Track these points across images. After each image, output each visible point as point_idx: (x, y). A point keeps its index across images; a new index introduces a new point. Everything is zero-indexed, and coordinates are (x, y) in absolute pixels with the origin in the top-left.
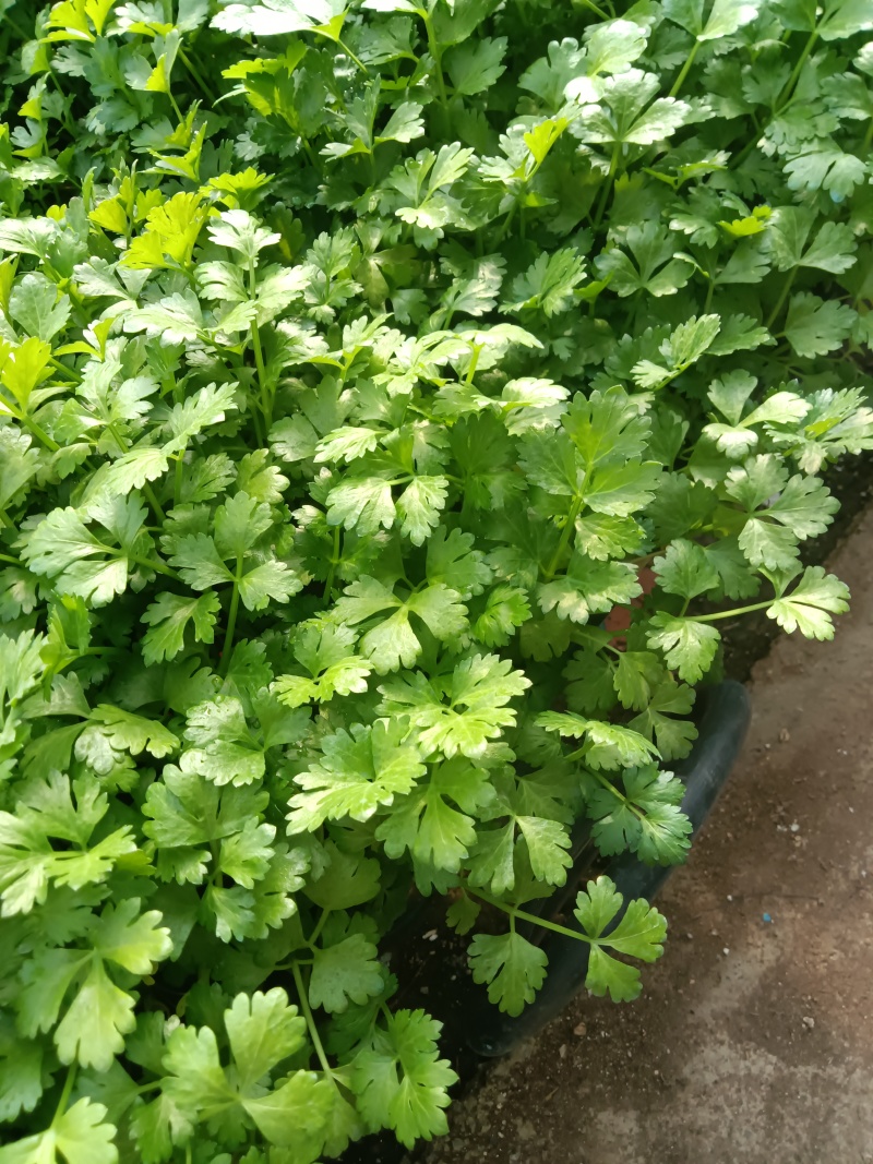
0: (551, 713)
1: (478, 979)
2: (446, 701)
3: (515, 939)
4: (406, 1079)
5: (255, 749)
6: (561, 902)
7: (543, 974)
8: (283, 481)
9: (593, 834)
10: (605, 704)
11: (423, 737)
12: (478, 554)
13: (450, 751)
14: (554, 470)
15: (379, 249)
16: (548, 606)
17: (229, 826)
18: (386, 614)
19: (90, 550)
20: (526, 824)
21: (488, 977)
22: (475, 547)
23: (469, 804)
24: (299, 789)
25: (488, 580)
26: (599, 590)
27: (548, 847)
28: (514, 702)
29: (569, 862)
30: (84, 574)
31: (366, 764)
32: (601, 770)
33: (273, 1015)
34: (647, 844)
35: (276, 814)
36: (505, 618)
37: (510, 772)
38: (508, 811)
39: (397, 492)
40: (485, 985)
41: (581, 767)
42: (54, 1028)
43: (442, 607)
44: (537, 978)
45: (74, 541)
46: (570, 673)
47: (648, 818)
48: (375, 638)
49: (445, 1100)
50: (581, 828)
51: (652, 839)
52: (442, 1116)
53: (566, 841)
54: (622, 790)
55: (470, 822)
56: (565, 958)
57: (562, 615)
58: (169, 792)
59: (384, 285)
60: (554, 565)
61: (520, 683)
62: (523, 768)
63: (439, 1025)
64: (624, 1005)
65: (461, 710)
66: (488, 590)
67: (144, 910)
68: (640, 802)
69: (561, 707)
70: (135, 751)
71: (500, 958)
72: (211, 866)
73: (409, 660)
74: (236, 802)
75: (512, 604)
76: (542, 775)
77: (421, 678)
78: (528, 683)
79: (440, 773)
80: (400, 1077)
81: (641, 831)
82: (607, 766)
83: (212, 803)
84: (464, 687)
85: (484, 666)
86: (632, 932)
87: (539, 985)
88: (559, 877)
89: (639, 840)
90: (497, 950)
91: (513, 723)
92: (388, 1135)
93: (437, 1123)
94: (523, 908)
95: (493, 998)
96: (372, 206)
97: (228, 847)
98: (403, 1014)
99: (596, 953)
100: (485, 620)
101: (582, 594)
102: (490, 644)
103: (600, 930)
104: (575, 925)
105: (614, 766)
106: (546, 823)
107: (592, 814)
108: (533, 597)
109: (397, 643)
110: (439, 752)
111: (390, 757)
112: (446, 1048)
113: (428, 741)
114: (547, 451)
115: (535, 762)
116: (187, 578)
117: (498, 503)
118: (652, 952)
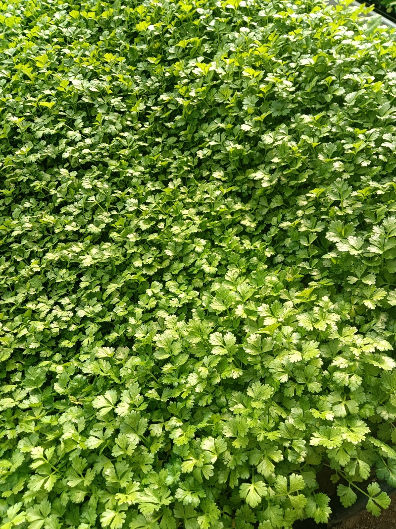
0: (373, 438)
1: (339, 494)
2: (349, 427)
3: (350, 489)
4: (319, 509)
5: (303, 422)
6: (364, 484)
7: (355, 500)
8: (322, 363)
9: (376, 471)
10: (387, 438)
11: (343, 434)
12: (364, 393)
13: (349, 441)
14: (388, 382)
15: (355, 304)
16: (378, 413)
17: (296, 437)
18: (340, 402)
19: (281, 370)
20: (360, 462)
21: (341, 495)
22: (363, 392)
23: (350, 453)
24: (313, 436)
25: (365, 401)
26: (393, 413)
27: (364, 470)
28: (366, 435)
29: (369, 475)
30: (279, 375)
31: (329, 436)
32: (382, 456)
33: (299, 480)
34: (390, 480)
35: (308, 440)
36: (368, 412)
37: (360, 448)
38: (357, 457)
39: (350, 377)
40: (340, 497)
41: (377, 453)
42: (257, 465)
43: (353, 406)
44: (354, 501)
45: (278, 367)
46: (380, 427)
47: (392, 473)
48: (335, 408)
49: (328, 516)
50: (373, 468)
51: (392, 479)
52: (327, 519)
53: (369, 470)
54: (386, 462)
55: (349, 457)
56: (362, 498)
57: (382, 416)
58: (285, 425)
59: (355, 314)
60: (382, 401)
61: (368, 430)
62: (362, 448)
63: (329, 499)
64: (374, 517)
65: (352, 431)
66: (365, 403)
67: (278, 449)
68: (391, 468)
69: (376, 437)
70: (279, 415)
71: (345, 492)
72: (290, 444)
73: (343, 416)
74: (298, 433)
75: (370, 409)
76: (367, 451)
77: (344, 420)
78: (370, 431)
79: (346, 444)
80: (317, 508)
81: (389, 476)
82: (384, 456)
83: (293, 431)
84: (354, 426)
85: (360, 423)
86: (382, 499)
87: (353, 503)
88: (366, 478)
89: (388, 478)
90: (344, 490)
91: (364, 440)
92: (313, 519)
93: (326, 520)
94: (353, 482)
95: (341, 501)
96: (356, 293)
97: (295, 442)
98: (321, 494)
99: (370, 500)
100: (362, 411)
101: (388, 412)
102: (362, 417)
103: (373, 495)
104: (367, 492)
105: (386, 456)
106: (365, 464)
107: (377, 466)
108: (375, 409)
109: (341, 411)
110: (346, 439)
111: (335, 436)
112: (330, 505)
113: (345, 436)
114: (388, 377)
115: (365, 448)
116: (297, 379)
117: (373, 385)
118: (385, 507)
